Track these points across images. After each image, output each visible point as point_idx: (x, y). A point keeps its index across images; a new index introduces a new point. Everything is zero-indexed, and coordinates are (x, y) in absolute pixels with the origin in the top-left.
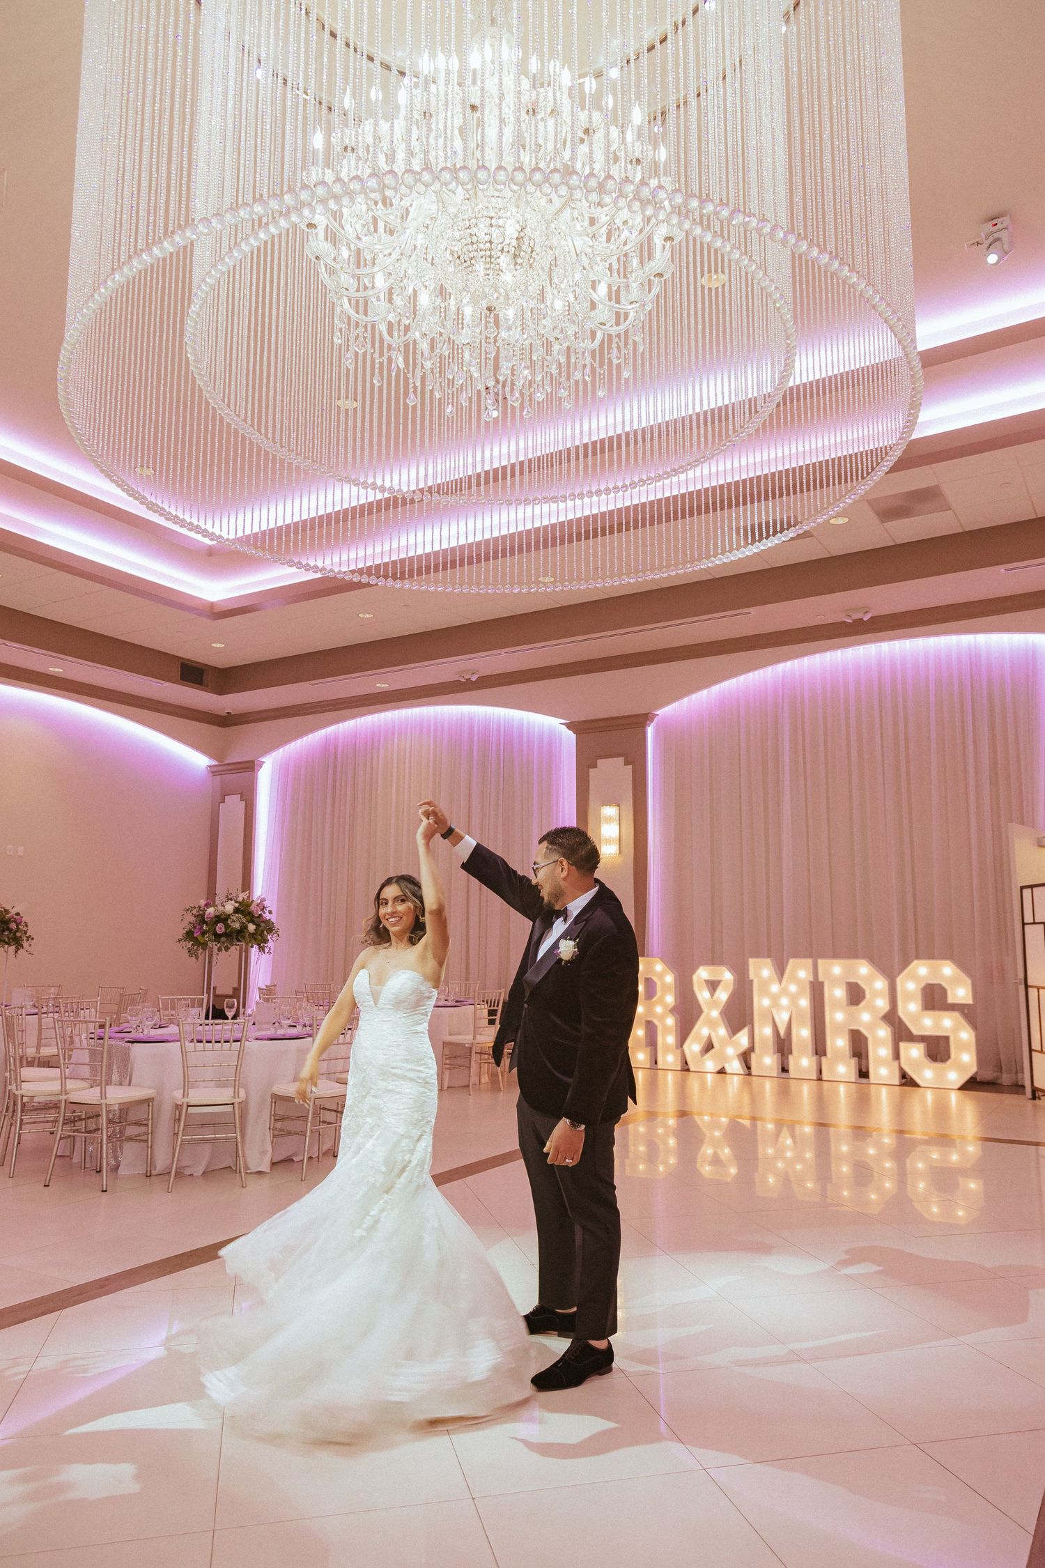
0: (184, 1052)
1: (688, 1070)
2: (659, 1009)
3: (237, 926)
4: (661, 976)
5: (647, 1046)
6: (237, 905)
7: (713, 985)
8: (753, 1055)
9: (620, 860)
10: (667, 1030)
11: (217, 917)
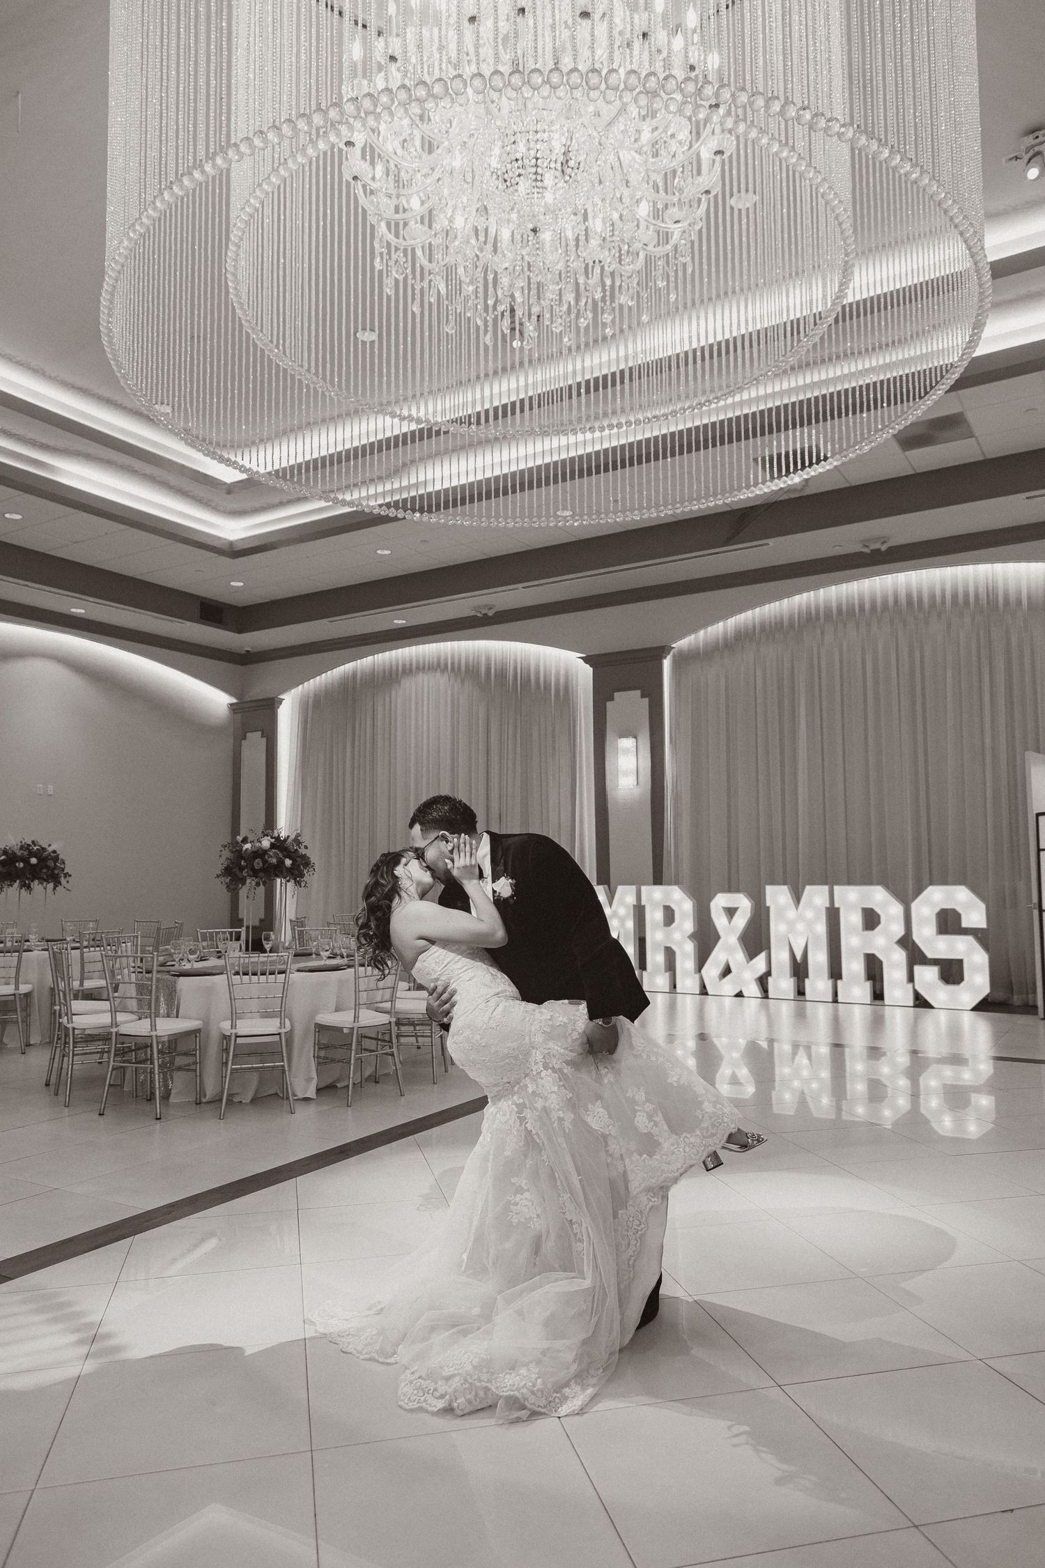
0: (230, 985)
1: (706, 994)
2: (677, 936)
3: (274, 861)
4: (680, 903)
6: (273, 840)
7: (731, 912)
8: (770, 978)
9: (638, 792)
10: (685, 955)
11: (253, 852)
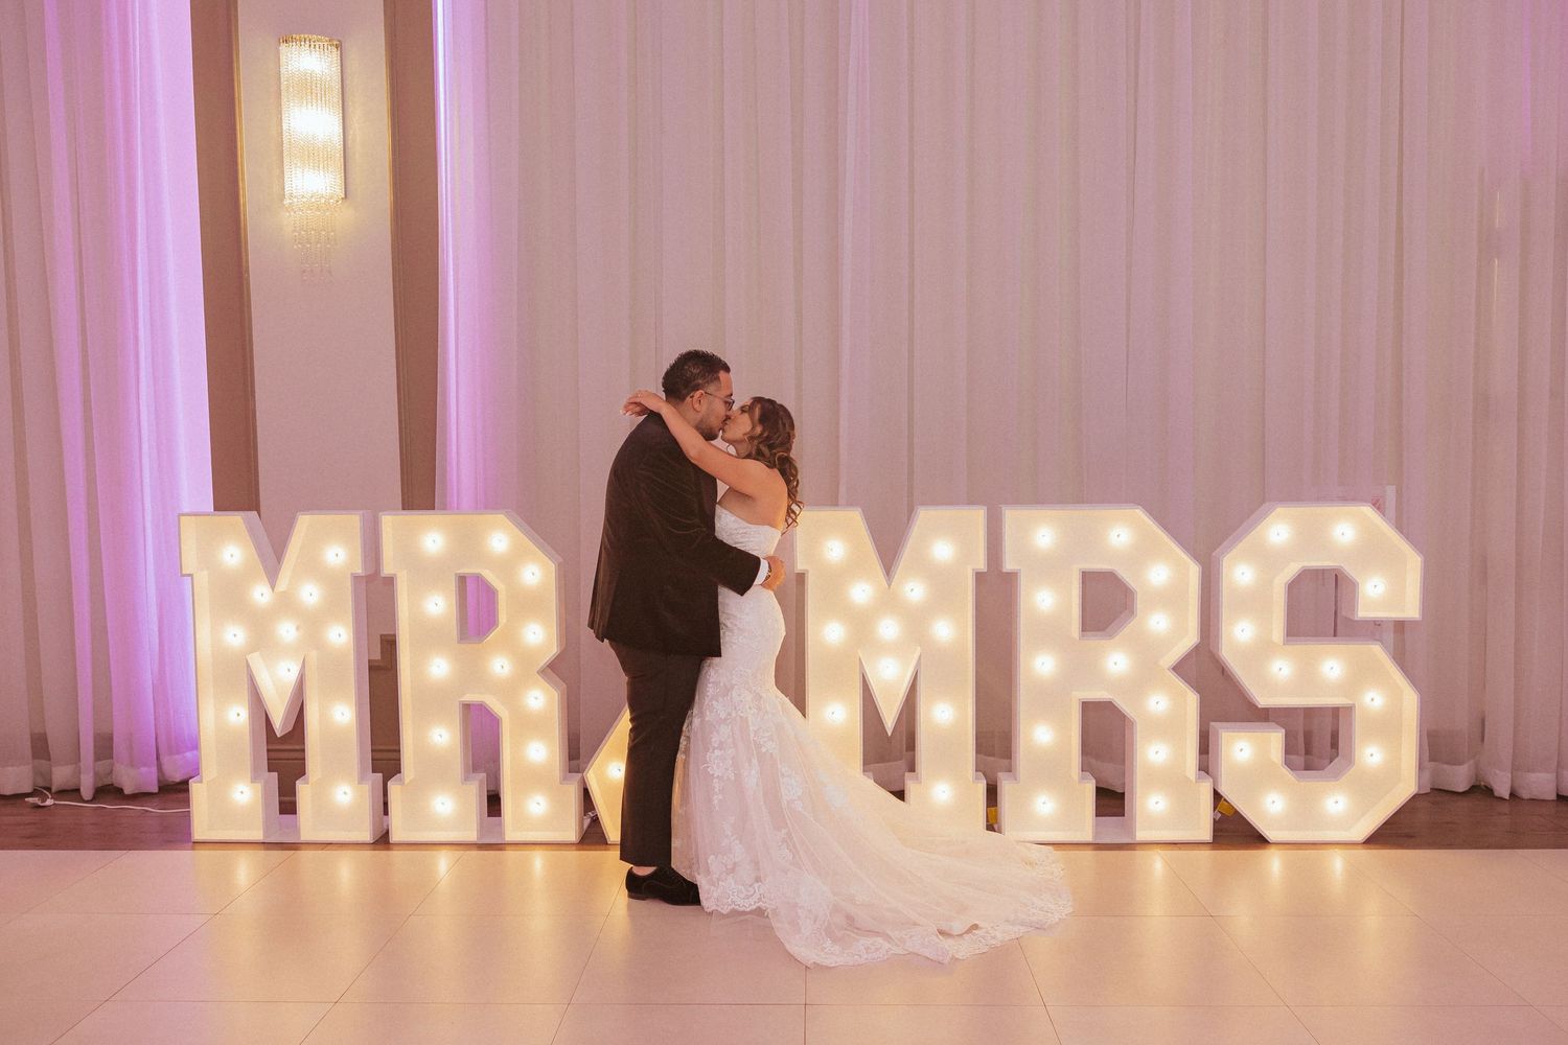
2: (502, 666)
4: (508, 565)
5: (466, 779)
9: (345, 216)
10: (530, 725)
